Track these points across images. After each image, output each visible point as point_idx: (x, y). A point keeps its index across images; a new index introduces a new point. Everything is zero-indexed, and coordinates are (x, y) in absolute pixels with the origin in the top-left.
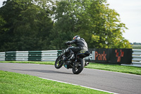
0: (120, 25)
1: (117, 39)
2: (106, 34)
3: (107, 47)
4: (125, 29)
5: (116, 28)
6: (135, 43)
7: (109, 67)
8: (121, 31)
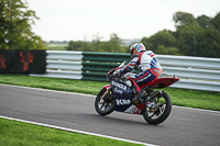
0: (28, 14)
1: (23, 35)
2: (6, 28)
3: (7, 48)
4: (35, 20)
5: (21, 18)
6: (51, 42)
7: (11, 79)
8: (30, 22)
